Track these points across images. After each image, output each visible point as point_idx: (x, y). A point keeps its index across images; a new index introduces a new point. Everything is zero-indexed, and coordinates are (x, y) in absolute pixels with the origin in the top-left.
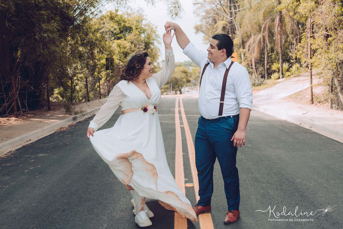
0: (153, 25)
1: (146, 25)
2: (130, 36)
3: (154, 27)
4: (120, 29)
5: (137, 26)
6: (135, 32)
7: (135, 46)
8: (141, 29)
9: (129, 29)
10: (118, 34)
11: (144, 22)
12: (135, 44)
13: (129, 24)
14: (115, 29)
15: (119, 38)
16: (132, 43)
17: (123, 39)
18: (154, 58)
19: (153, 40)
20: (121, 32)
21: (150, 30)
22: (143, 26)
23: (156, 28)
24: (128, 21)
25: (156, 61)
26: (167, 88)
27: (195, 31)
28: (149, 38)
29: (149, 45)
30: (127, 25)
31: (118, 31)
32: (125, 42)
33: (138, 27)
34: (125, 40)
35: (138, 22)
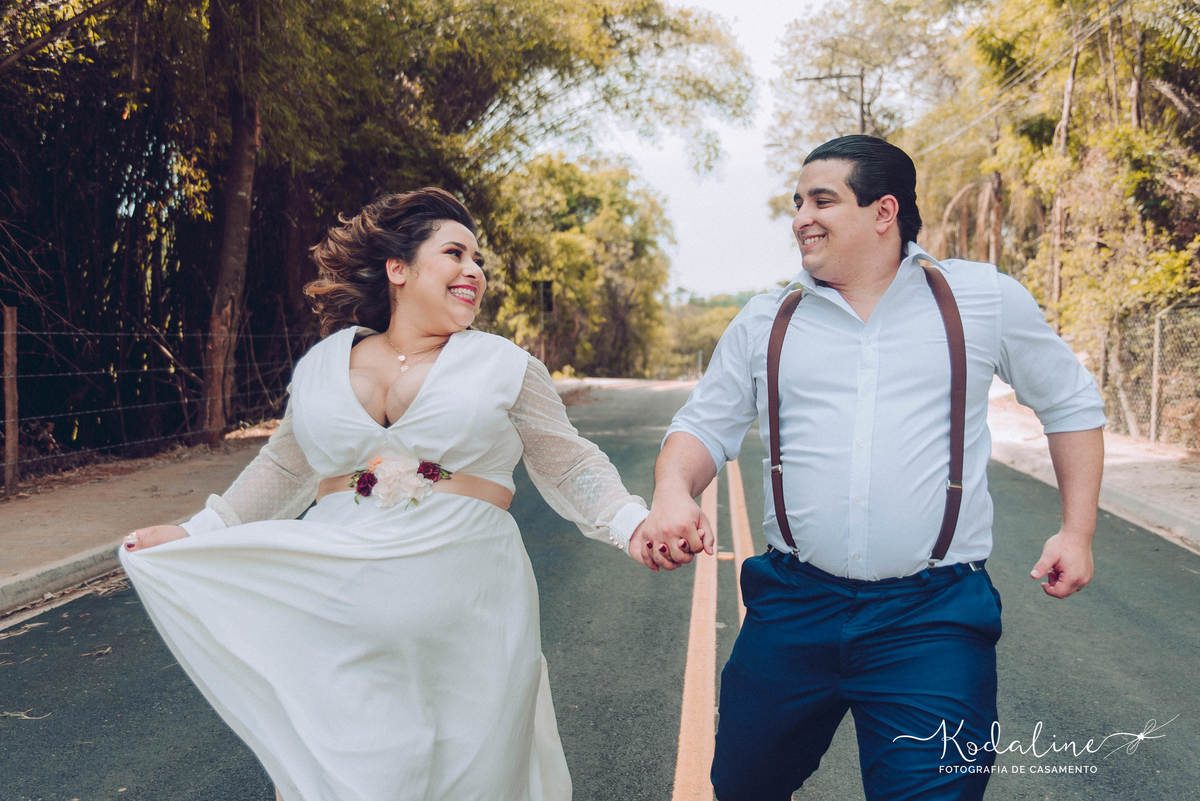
0: (657, 194)
1: (637, 194)
2: (593, 223)
3: (659, 200)
4: (568, 203)
5: (615, 195)
6: (606, 212)
7: (607, 249)
8: (625, 203)
9: (592, 204)
10: (564, 216)
11: (632, 187)
12: (605, 243)
13: (593, 189)
14: (556, 203)
15: (565, 228)
16: (599, 240)
17: (576, 229)
18: (655, 283)
19: (656, 233)
20: (572, 210)
21: (648, 205)
22: (629, 197)
23: (665, 201)
24: (591, 184)
25: (659, 290)
26: (688, 365)
27: (770, 211)
28: (643, 229)
29: (643, 248)
30: (588, 192)
31: (563, 207)
32: (581, 238)
33: (617, 199)
34: (582, 231)
35: (616, 184)
